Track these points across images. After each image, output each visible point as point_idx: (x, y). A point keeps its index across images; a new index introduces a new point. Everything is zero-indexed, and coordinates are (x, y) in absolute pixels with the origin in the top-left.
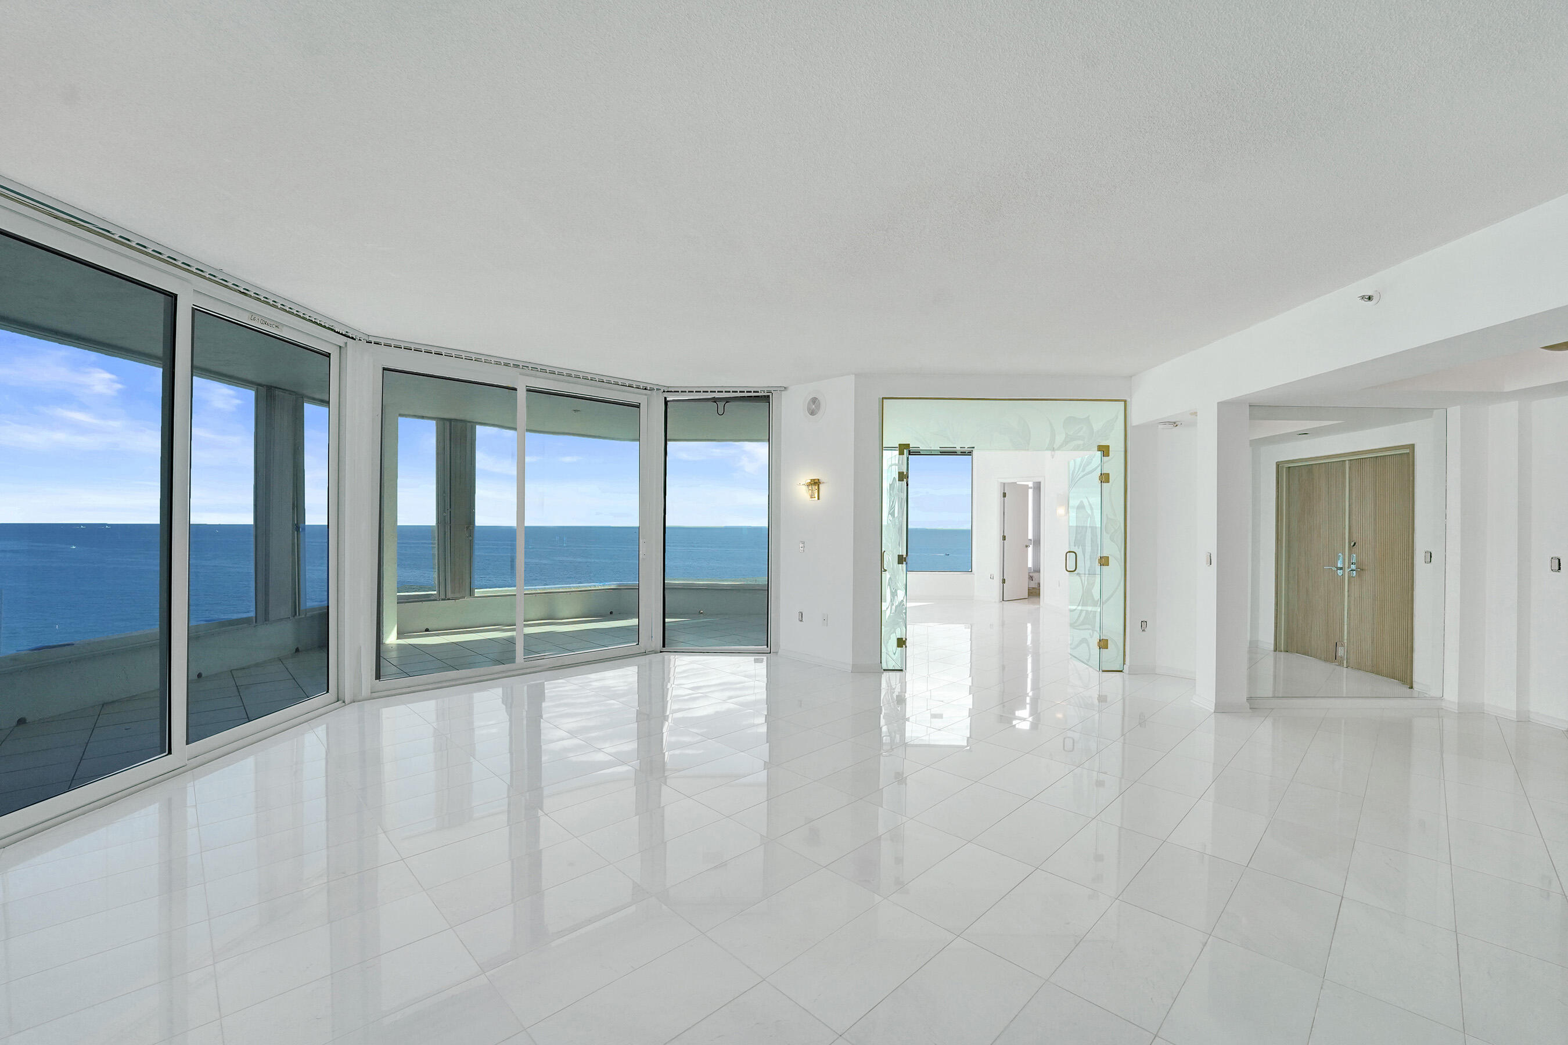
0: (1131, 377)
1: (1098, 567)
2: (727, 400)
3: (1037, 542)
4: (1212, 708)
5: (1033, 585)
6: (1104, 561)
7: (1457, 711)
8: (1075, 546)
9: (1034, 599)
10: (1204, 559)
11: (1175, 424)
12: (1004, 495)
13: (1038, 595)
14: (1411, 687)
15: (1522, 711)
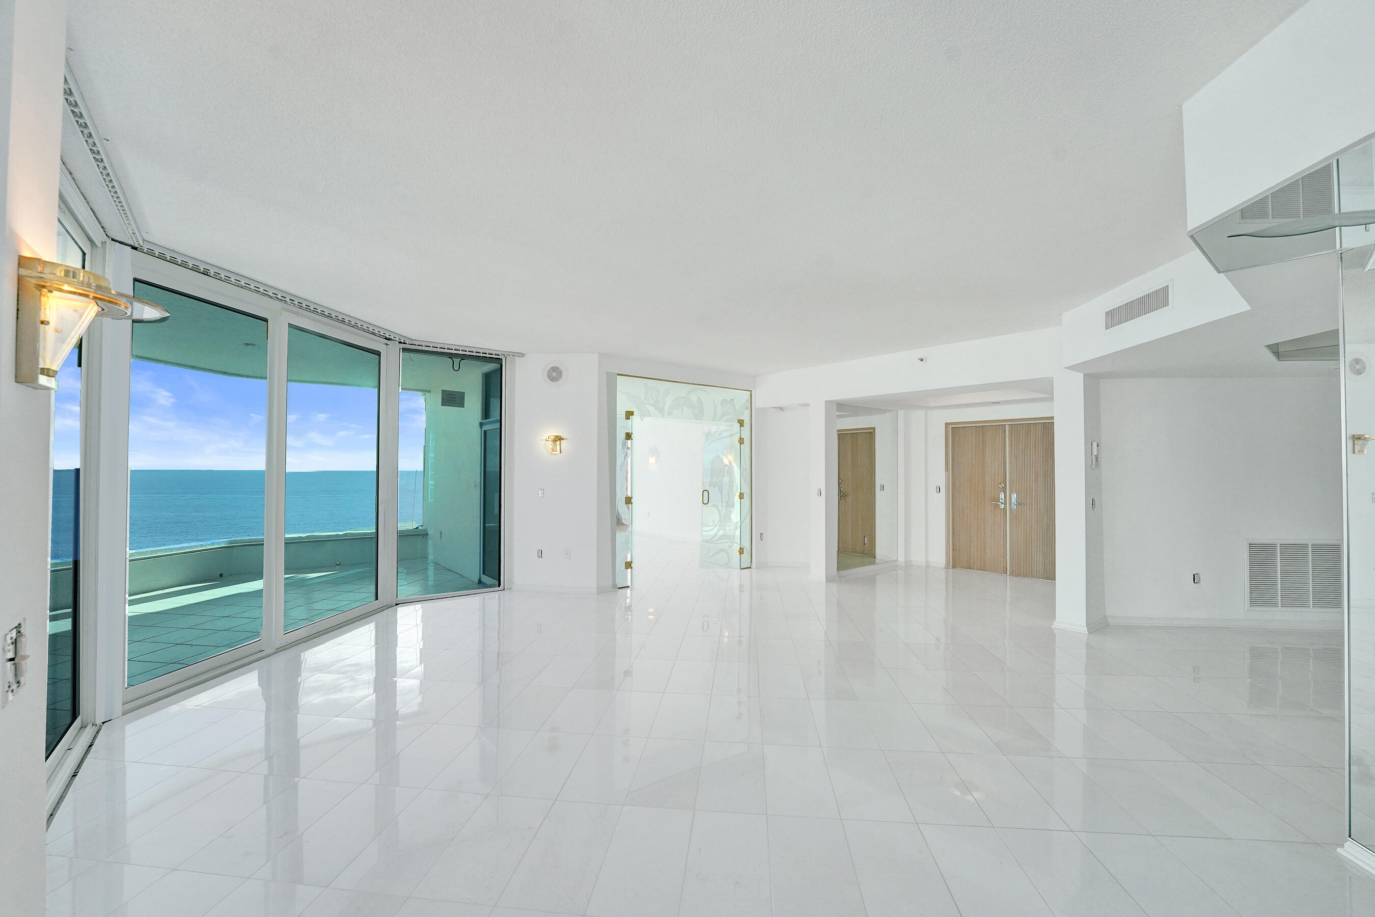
0: (755, 375)
1: (737, 500)
2: (463, 357)
6: (741, 496)
8: (710, 486)
11: (782, 409)
15: (927, 562)
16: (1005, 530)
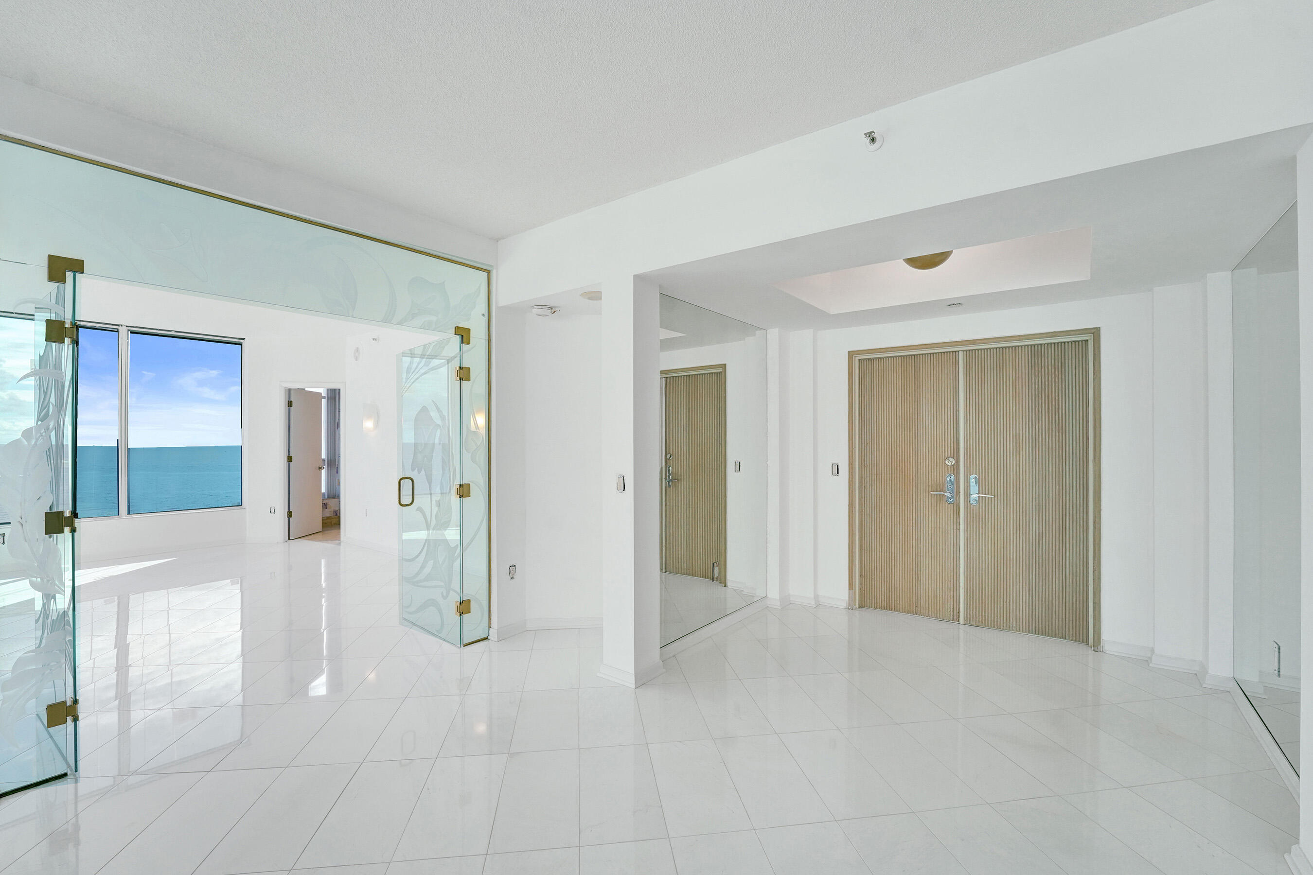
0: (497, 240)
1: (455, 499)
3: (333, 463)
4: (630, 682)
5: (328, 512)
6: (464, 491)
7: (780, 608)
8: (413, 470)
9: (332, 533)
10: (613, 483)
11: (553, 310)
12: (290, 404)
13: (337, 524)
14: (725, 586)
15: (816, 597)
16: (956, 545)
